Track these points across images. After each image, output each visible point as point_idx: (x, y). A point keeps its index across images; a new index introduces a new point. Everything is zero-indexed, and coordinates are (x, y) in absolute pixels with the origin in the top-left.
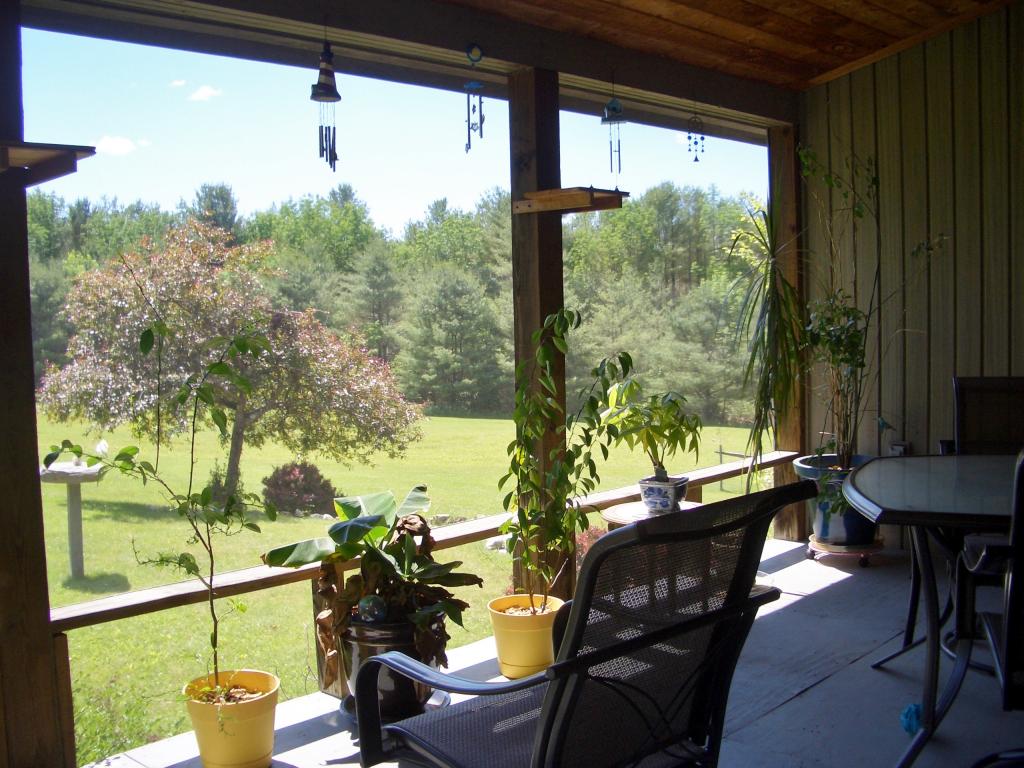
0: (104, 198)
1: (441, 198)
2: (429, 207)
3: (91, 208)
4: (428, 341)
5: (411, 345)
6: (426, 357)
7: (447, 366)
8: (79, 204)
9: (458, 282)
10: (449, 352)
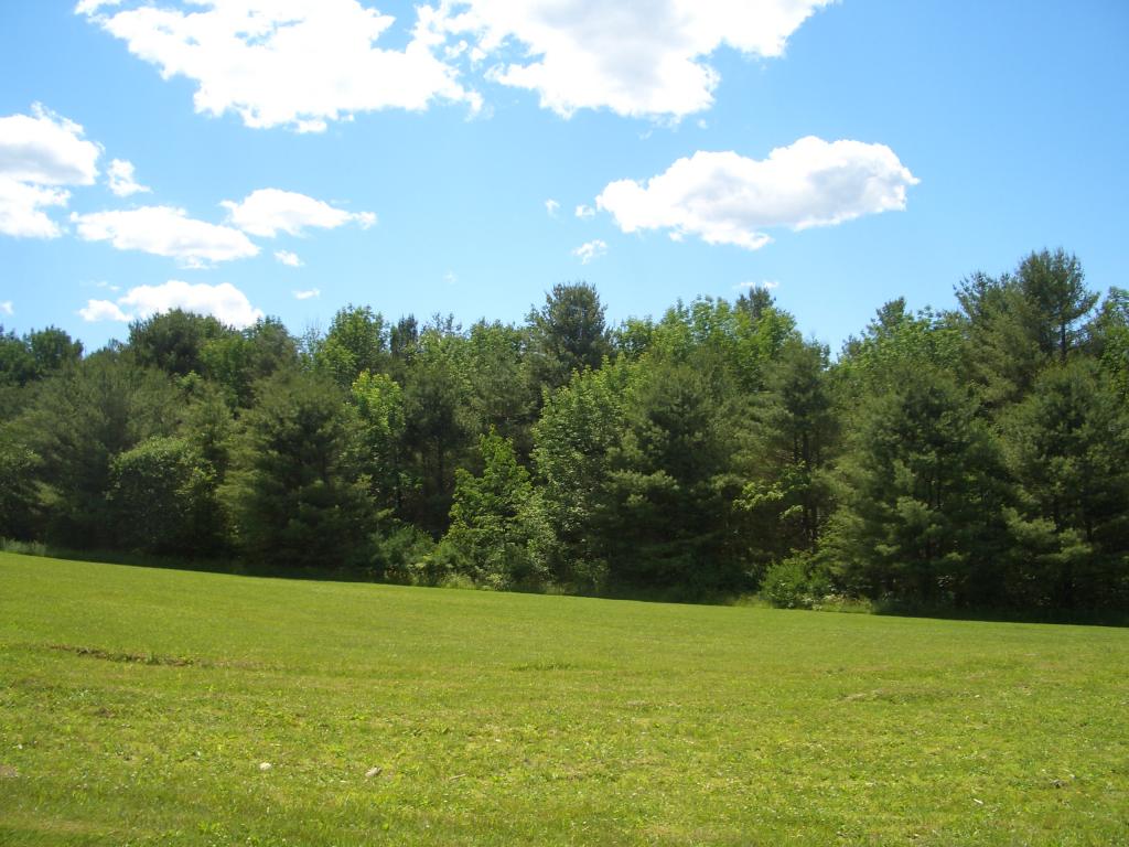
0: (437, 317)
1: (894, 298)
2: (879, 312)
3: (419, 328)
4: (885, 489)
5: (856, 495)
6: (880, 517)
7: (917, 529)
8: (402, 325)
9: (933, 392)
10: (922, 507)
